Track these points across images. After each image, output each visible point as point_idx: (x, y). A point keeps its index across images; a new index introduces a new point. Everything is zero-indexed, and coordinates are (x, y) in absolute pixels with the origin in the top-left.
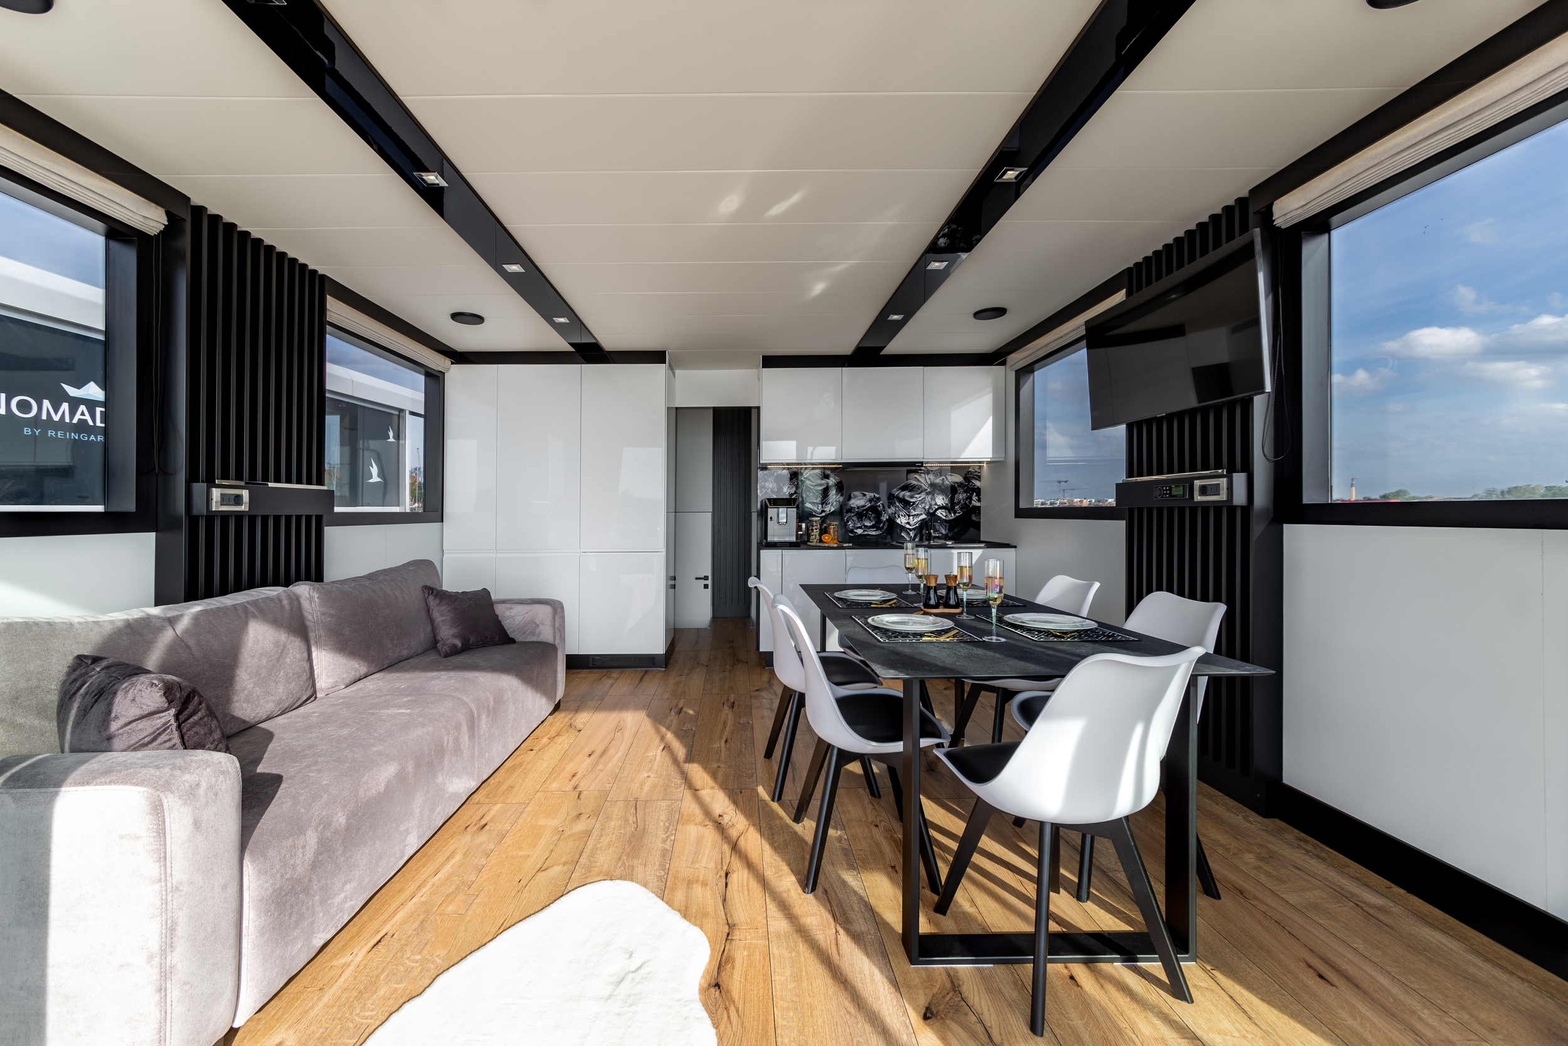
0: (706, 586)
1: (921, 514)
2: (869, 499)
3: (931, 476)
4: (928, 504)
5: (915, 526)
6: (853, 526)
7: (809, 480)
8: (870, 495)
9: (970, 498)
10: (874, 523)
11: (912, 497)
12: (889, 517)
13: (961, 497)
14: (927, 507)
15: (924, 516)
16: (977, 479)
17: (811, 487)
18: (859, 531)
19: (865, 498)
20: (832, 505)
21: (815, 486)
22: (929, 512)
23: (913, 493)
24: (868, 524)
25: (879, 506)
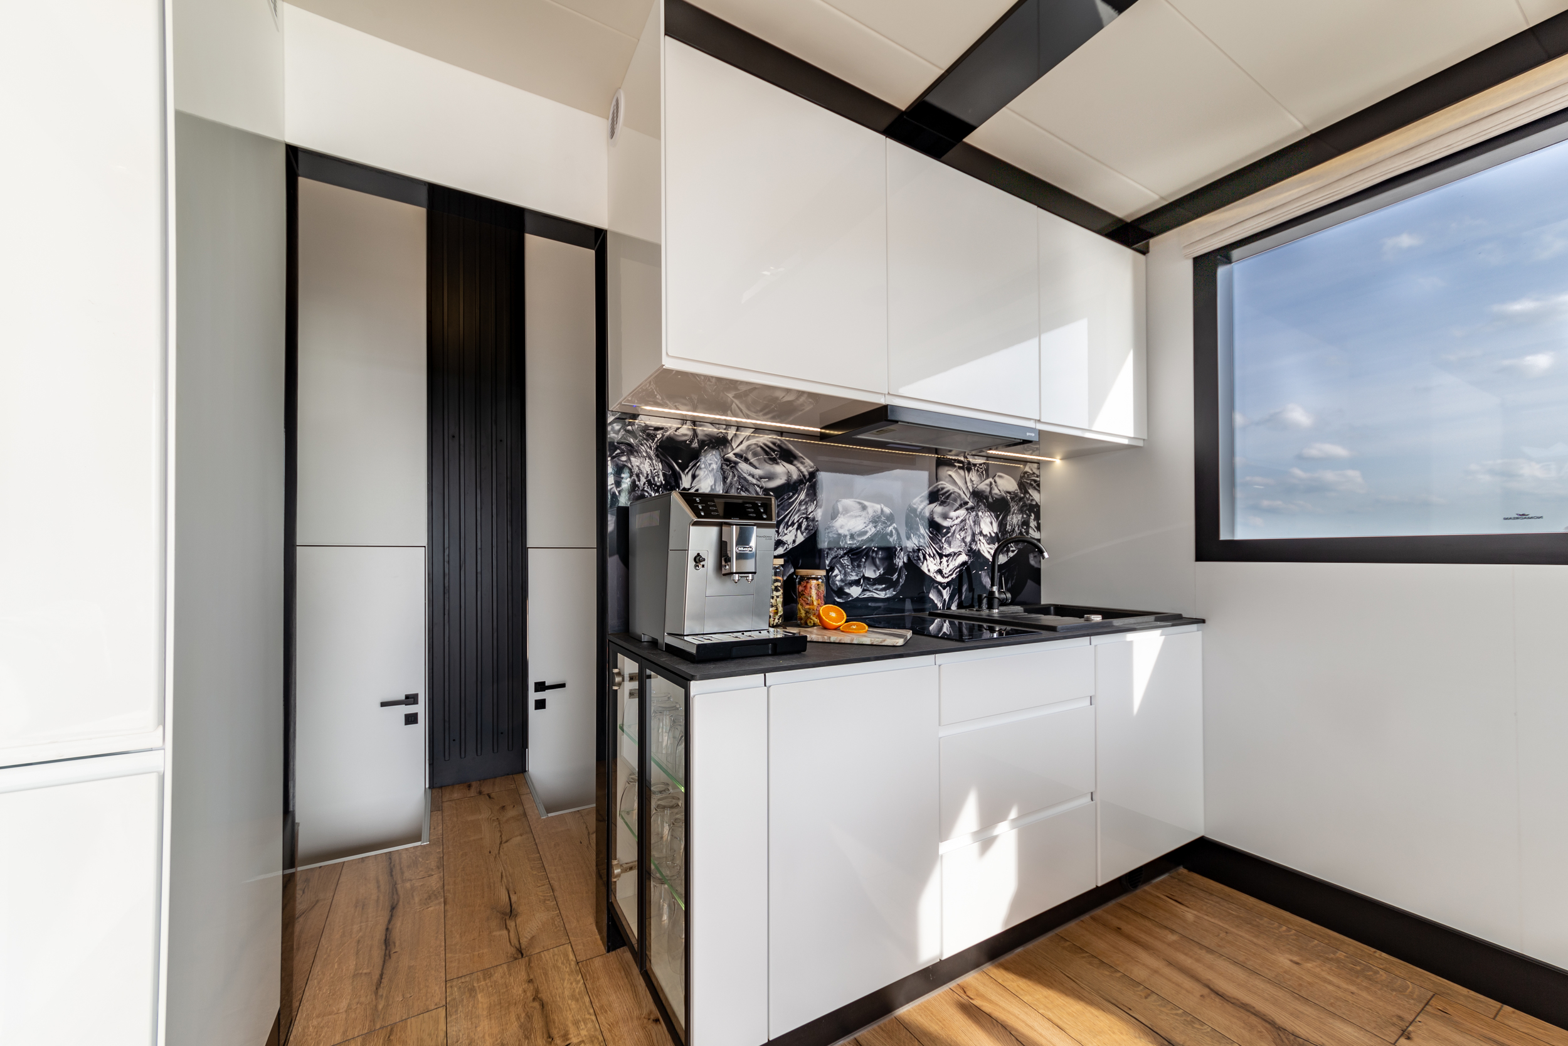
0: (411, 719)
1: (960, 554)
2: (873, 517)
3: (973, 476)
4: (970, 532)
5: (950, 578)
6: (842, 580)
7: (746, 460)
8: (874, 508)
9: (1026, 523)
10: (881, 571)
11: (945, 517)
12: (909, 559)
13: (1015, 521)
14: (968, 539)
15: (963, 558)
16: (1035, 488)
17: (750, 478)
18: (855, 592)
19: (864, 513)
20: (799, 527)
21: (761, 478)
22: (971, 548)
23: (947, 508)
24: (870, 573)
25: (891, 534)
